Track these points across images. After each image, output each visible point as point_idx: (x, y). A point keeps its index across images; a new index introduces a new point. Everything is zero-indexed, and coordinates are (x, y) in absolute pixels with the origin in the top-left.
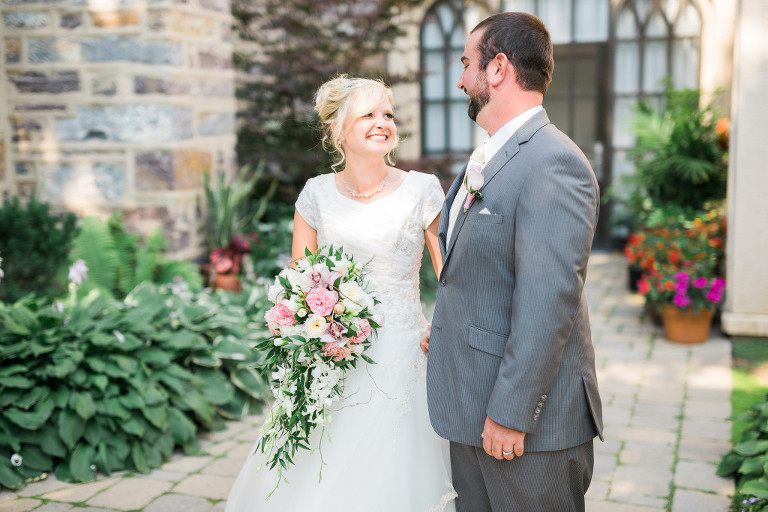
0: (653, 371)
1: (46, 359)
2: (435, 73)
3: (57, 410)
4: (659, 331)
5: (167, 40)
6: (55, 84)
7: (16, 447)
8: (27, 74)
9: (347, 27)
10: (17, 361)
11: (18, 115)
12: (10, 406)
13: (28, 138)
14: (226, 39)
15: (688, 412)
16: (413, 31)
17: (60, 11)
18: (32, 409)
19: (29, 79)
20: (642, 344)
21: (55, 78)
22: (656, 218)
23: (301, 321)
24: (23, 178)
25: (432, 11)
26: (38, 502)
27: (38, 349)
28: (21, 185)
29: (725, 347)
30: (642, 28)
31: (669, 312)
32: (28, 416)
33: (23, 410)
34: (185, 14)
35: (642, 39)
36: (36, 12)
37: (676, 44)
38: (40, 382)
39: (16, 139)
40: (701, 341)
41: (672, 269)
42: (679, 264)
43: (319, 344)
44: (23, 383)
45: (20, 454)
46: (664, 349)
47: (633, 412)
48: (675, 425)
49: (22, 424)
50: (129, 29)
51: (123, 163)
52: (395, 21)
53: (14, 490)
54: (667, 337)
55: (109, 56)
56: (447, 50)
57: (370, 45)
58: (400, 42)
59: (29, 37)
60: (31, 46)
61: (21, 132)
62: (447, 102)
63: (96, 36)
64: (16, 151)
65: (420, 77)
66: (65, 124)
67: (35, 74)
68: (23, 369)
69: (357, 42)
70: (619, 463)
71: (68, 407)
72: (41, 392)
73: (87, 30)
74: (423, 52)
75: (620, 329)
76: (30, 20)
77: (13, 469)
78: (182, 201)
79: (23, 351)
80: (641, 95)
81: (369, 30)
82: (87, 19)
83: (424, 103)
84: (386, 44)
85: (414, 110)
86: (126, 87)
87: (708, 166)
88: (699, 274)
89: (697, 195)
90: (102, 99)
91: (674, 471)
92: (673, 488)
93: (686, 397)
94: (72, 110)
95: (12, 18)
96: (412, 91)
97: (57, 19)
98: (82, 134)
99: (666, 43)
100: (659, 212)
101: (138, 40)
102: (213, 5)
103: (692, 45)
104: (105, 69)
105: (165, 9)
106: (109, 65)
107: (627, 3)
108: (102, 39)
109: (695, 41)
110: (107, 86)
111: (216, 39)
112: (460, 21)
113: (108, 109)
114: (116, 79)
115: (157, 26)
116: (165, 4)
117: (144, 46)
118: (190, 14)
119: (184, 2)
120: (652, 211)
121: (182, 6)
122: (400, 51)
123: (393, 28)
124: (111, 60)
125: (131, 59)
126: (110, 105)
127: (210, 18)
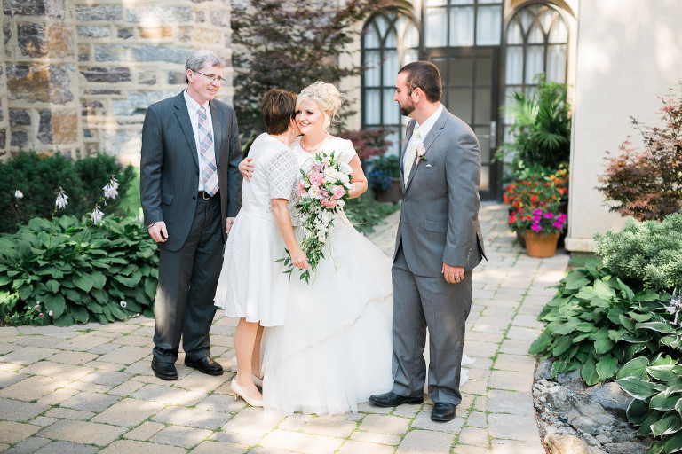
0: (515, 273)
1: (135, 249)
2: (373, 68)
3: (144, 278)
4: (524, 251)
5: (191, 47)
6: (113, 76)
7: (123, 297)
8: (93, 69)
9: (310, 35)
10: (119, 249)
11: (87, 96)
12: (117, 274)
13: (94, 113)
14: (227, 46)
15: (529, 292)
16: (357, 38)
17: (117, 26)
18: (130, 276)
19: (95, 72)
20: (510, 258)
21: (113, 72)
22: (525, 174)
23: (307, 189)
24: (89, 140)
25: (371, 20)
26: (139, 327)
27: (131, 243)
28: (88, 144)
29: (565, 259)
30: (525, 36)
31: (529, 236)
32: (128, 279)
33: (125, 276)
34: (202, 29)
35: (526, 45)
36: (100, 27)
37: (549, 48)
38: (132, 262)
39: (85, 113)
40: (550, 257)
41: (532, 208)
42: (537, 204)
44: (124, 262)
45: (125, 300)
46: (525, 260)
47: (496, 292)
48: (521, 298)
49: (125, 284)
50: (166, 40)
52: (344, 31)
53: (122, 321)
54: (529, 254)
55: (151, 58)
56: (382, 50)
57: (326, 48)
58: (348, 46)
59: (96, 44)
60: (97, 50)
61: (89, 109)
62: (382, 89)
63: (142, 44)
64: (85, 121)
65: (362, 70)
66: (120, 103)
67: (99, 69)
68: (123, 254)
69: (317, 45)
70: (481, 315)
71: (150, 275)
72: (133, 268)
73: (135, 40)
74: (364, 51)
75: (498, 249)
76: (96, 32)
77: (121, 309)
79: (122, 243)
80: (524, 85)
81: (326, 37)
82: (136, 32)
83: (364, 89)
84: (338, 48)
85: (357, 94)
86: (163, 79)
87: (560, 138)
88: (549, 210)
89: (554, 158)
90: (145, 87)
91: (513, 319)
92: (510, 325)
93: (531, 285)
94: (125, 94)
95: (84, 30)
96: (357, 80)
97: (116, 32)
98: (131, 111)
99: (543, 48)
100: (527, 170)
101: (172, 47)
102: (220, 23)
103: (561, 50)
104: (148, 67)
105: (191, 27)
106: (151, 63)
107: (515, 17)
108: (147, 46)
109: (564, 47)
110: (150, 78)
111: (221, 46)
112: (392, 28)
113: (150, 94)
114: (156, 74)
115: (185, 38)
116: (191, 23)
117: (175, 51)
118: (206, 29)
119: (203, 21)
120: (523, 169)
121: (201, 25)
122: (348, 52)
123: (343, 35)
124: (152, 60)
125: (166, 60)
126: (151, 91)
127: (218, 31)
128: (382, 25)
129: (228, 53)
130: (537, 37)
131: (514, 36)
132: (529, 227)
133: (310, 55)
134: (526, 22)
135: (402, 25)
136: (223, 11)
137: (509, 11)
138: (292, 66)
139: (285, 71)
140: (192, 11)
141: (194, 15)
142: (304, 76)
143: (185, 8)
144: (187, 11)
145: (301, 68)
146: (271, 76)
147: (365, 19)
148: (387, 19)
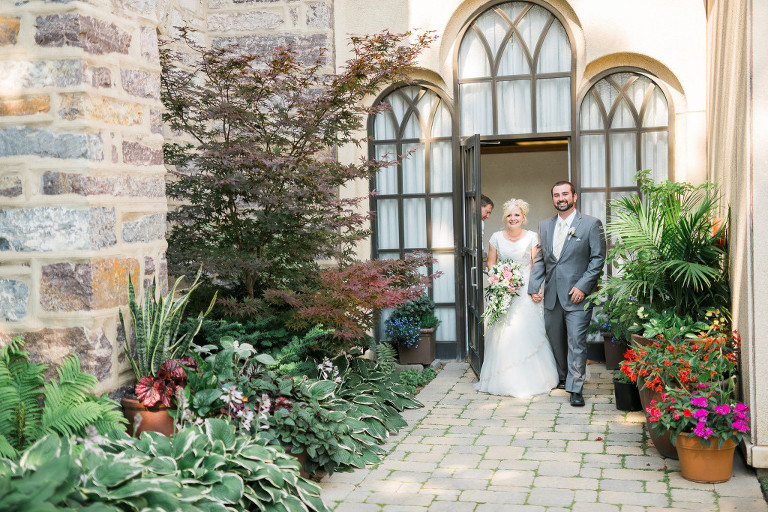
4: (674, 466)
5: (85, 128)
14: (155, 129)
25: (384, 99)
30: (608, 120)
34: (106, 99)
35: (608, 130)
43: (506, 289)
50: (38, 117)
51: (28, 276)
55: (12, 150)
56: (399, 142)
62: (400, 197)
74: (373, 145)
78: (100, 322)
80: (609, 189)
86: (33, 185)
96: (364, 185)
99: (633, 135)
100: (655, 322)
101: (49, 130)
102: (143, 90)
103: (660, 138)
104: (7, 165)
105: (83, 93)
106: (12, 159)
107: (592, 92)
108: (5, 130)
109: (665, 133)
110: (10, 185)
111: (144, 128)
112: (412, 111)
113: (10, 213)
114: (20, 177)
115: (73, 113)
116: (83, 87)
117: (56, 136)
118: (114, 100)
119: (107, 85)
120: (646, 321)
121: (103, 91)
122: (354, 141)
123: (346, 115)
124: (15, 154)
125: (39, 153)
126: (13, 207)
127: (137, 105)
128: (398, 107)
129: (156, 142)
130: (623, 119)
131: (591, 119)
132: (688, 429)
133: (295, 147)
134: (608, 98)
135: (426, 107)
136: (147, 73)
137: (582, 84)
138: (268, 163)
139: (255, 170)
140: (84, 68)
141: (89, 74)
142: (286, 180)
143: (73, 62)
144: (76, 66)
145: (281, 166)
146: (231, 180)
147: (378, 93)
148: (405, 98)
